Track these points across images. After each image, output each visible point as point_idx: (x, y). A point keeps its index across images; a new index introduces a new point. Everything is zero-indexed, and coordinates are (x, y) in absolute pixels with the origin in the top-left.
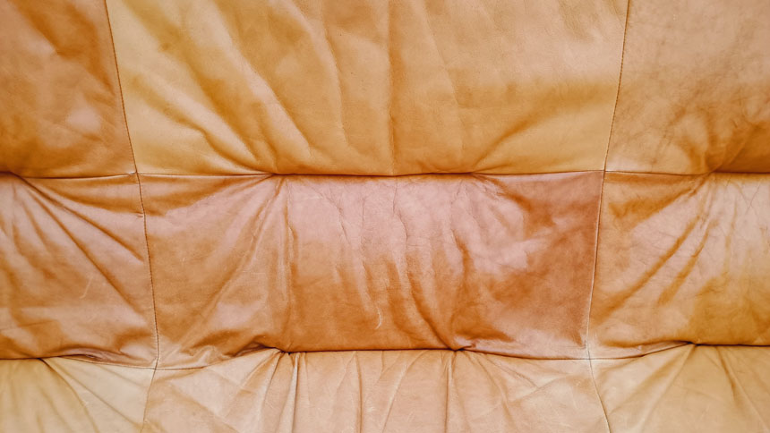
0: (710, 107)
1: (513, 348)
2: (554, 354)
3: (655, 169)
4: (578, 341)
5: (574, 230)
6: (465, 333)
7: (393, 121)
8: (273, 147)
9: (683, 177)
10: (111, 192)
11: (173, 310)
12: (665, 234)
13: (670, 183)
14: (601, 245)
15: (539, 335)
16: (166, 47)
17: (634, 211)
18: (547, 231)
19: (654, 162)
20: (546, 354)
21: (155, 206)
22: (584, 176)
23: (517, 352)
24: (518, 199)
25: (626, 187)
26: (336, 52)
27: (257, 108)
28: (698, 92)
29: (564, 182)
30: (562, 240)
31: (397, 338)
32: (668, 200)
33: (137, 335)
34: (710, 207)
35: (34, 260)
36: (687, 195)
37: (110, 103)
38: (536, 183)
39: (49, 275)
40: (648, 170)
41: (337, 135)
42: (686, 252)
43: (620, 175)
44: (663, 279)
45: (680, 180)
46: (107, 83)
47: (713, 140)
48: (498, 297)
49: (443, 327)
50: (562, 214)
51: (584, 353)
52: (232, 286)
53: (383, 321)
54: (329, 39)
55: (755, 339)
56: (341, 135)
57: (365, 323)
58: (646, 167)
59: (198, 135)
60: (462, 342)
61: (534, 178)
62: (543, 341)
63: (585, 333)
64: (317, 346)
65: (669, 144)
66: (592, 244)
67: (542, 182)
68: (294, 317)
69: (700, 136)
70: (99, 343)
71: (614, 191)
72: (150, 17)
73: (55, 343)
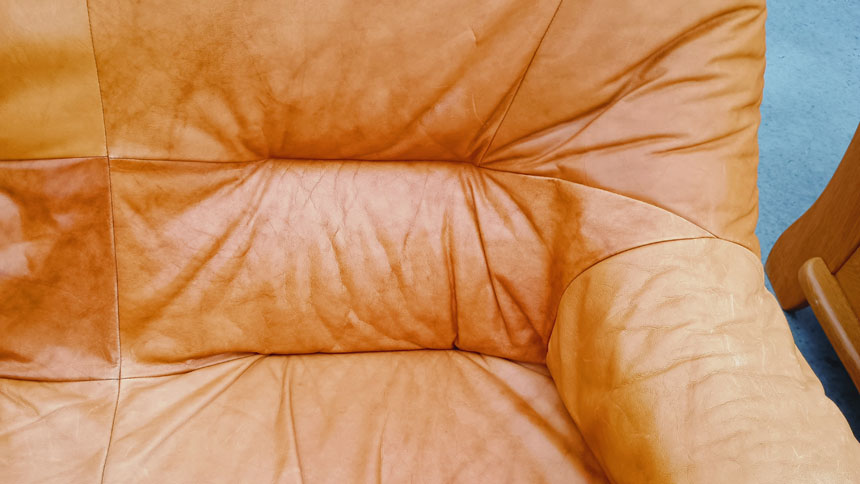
0: (223, 83)
1: (28, 369)
2: (76, 375)
3: (174, 156)
4: (108, 359)
5: (86, 228)
9: (219, 165)
12: (201, 232)
13: (202, 171)
14: (119, 246)
15: (62, 353)
17: (159, 205)
18: (50, 230)
19: (170, 147)
20: (67, 376)
22: (85, 165)
23: (31, 374)
24: (10, 191)
25: (141, 177)
28: (201, 65)
29: (60, 171)
30: (70, 241)
32: (206, 192)
34: (260, 200)
36: (232, 186)
38: (26, 172)
40: (166, 157)
42: (229, 252)
43: (129, 163)
44: (204, 284)
45: (219, 169)
47: (242, 121)
50: (64, 209)
51: (113, 373)
55: (332, 347)
58: (160, 153)
61: (25, 165)
62: (65, 360)
63: (115, 349)
65: (185, 126)
66: (110, 245)
67: (34, 171)
69: (224, 117)
71: (126, 184)
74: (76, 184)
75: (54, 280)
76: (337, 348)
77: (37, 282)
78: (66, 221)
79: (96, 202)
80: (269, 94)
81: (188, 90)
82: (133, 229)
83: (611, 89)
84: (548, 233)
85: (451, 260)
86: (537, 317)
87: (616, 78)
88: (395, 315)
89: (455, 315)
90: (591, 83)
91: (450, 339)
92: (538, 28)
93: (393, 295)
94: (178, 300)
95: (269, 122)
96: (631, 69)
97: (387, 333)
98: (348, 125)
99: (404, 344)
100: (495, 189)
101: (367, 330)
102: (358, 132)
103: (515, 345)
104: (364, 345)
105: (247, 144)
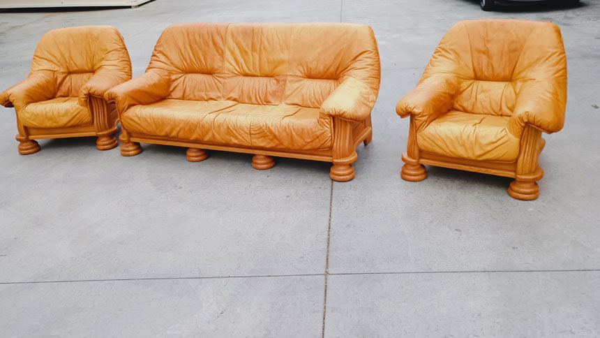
0: (302, 64)
5: (283, 84)
7: (260, 66)
8: (243, 70)
9: (301, 77)
11: (225, 94)
12: (297, 86)
13: (298, 78)
17: (292, 81)
18: (279, 84)
19: (295, 73)
21: (226, 78)
22: (285, 75)
24: (276, 80)
27: (241, 63)
28: (300, 62)
30: (281, 86)
31: (256, 102)
32: (298, 81)
33: (219, 97)
34: (306, 82)
35: (209, 85)
36: (302, 80)
37: (223, 61)
39: (211, 87)
42: (299, 89)
43: (290, 75)
44: (295, 93)
46: (223, 59)
47: (304, 70)
48: (271, 95)
49: (262, 100)
50: (281, 81)
52: (234, 90)
53: (253, 98)
54: (252, 54)
56: (252, 68)
57: (251, 99)
59: (233, 67)
60: (265, 103)
61: (278, 76)
63: (282, 102)
64: (244, 102)
65: (297, 70)
66: (285, 87)
68: (241, 96)
70: (215, 98)
71: (289, 78)
72: (230, 49)
73: (209, 97)
74: (283, 78)
75: (278, 92)
76: (312, 107)
77: (276, 91)
78: (281, 83)
79: (285, 81)
80: (308, 66)
82: (288, 84)
83: (350, 63)
88: (321, 101)
90: (347, 62)
92: (342, 56)
94: (291, 95)
95: (308, 70)
96: (352, 60)
102: (319, 73)
104: (316, 107)
105: (305, 74)
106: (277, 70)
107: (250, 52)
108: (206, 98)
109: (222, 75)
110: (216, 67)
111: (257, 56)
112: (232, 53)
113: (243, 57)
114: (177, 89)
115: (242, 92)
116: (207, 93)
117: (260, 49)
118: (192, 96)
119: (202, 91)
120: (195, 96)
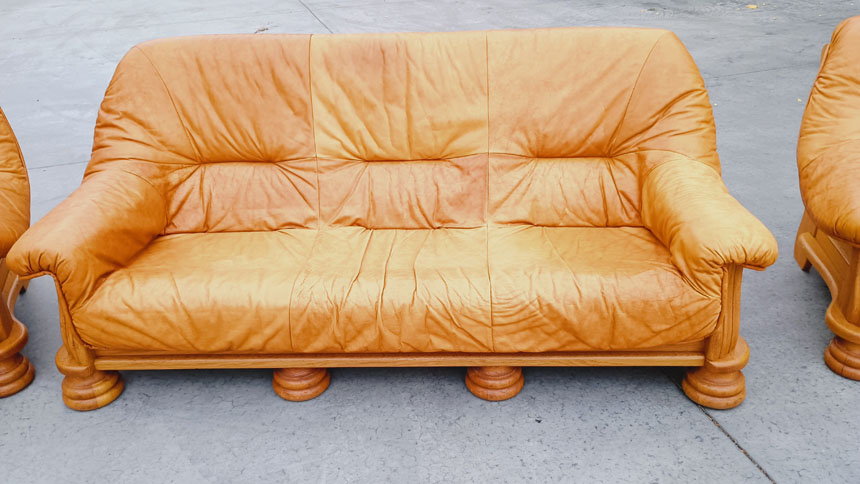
0: (525, 128)
1: (458, 225)
3: (508, 152)
4: (484, 221)
5: (479, 177)
6: (439, 221)
7: (409, 136)
8: (365, 148)
9: (522, 157)
10: (307, 165)
11: (326, 210)
12: (515, 178)
13: (516, 158)
14: (490, 182)
15: (469, 219)
16: (330, 112)
17: (502, 169)
18: (468, 178)
19: (507, 149)
20: (471, 227)
21: (322, 170)
22: (481, 155)
23: (460, 226)
24: (458, 166)
25: (498, 159)
26: (388, 112)
27: (359, 132)
28: (518, 122)
29: (474, 158)
30: (475, 181)
31: (412, 224)
32: (517, 166)
33: (312, 219)
34: (534, 169)
35: (277, 190)
36: (526, 164)
37: (309, 131)
38: (464, 160)
39: (282, 196)
40: (505, 153)
41: (388, 143)
42: (524, 185)
43: (495, 154)
44: (516, 196)
45: (521, 159)
46: (309, 124)
47: (529, 141)
48: (451, 204)
49: (430, 217)
50: (473, 170)
51: (485, 225)
52: (350, 199)
53: (406, 215)
54: (386, 108)
56: (389, 143)
57: (398, 216)
58: (504, 151)
59: (339, 143)
60: (438, 225)
61: (463, 158)
62: (471, 222)
63: (486, 218)
64: (380, 226)
65: (512, 142)
66: (486, 182)
67: (466, 159)
68: (372, 213)
69: (523, 139)
70: (298, 222)
71: (493, 161)
72: (325, 101)
73: (282, 222)
74: (479, 162)
75: (468, 195)
76: (561, 224)
77: (463, 195)
78: (474, 174)
79: (484, 168)
80: (538, 131)
81: (514, 130)
82: (493, 177)
83: (653, 120)
84: (637, 171)
85: (603, 188)
86: (636, 203)
87: (654, 116)
88: (583, 210)
89: (606, 211)
90: (644, 118)
91: (605, 221)
92: (625, 103)
93: (582, 202)
94: (507, 201)
95: (538, 140)
96: (659, 112)
97: (579, 217)
98: (564, 142)
99: (587, 224)
100: (617, 163)
101: (572, 216)
102: (567, 144)
103: (630, 218)
104: (572, 223)
105: (530, 149)
106: (457, 144)
107: (380, 106)
108: (272, 223)
109: (313, 164)
110: (290, 144)
111: (399, 113)
112: (332, 109)
113: (363, 118)
114: (186, 206)
115: (372, 201)
116: (275, 211)
117: (408, 97)
118: (229, 221)
119: (258, 206)
120: (240, 222)
